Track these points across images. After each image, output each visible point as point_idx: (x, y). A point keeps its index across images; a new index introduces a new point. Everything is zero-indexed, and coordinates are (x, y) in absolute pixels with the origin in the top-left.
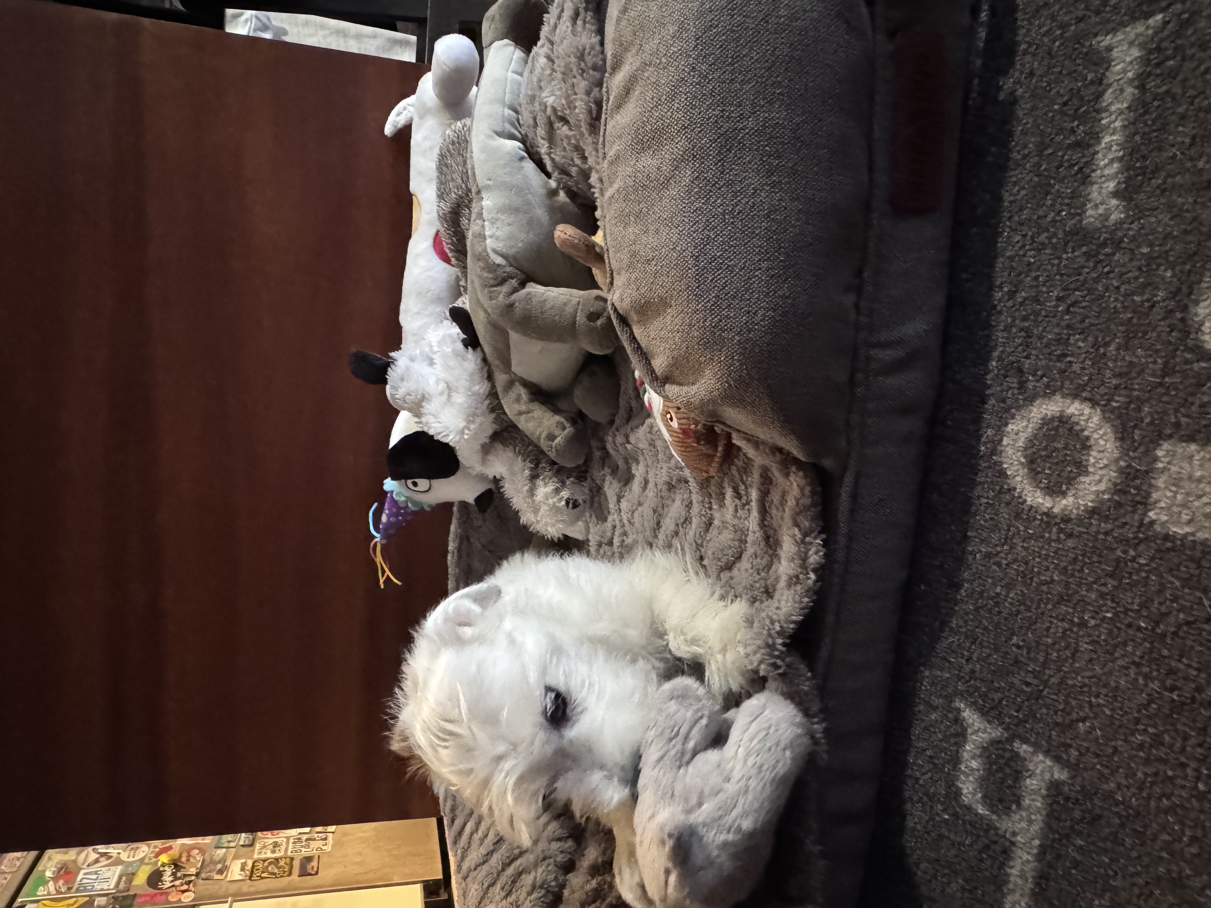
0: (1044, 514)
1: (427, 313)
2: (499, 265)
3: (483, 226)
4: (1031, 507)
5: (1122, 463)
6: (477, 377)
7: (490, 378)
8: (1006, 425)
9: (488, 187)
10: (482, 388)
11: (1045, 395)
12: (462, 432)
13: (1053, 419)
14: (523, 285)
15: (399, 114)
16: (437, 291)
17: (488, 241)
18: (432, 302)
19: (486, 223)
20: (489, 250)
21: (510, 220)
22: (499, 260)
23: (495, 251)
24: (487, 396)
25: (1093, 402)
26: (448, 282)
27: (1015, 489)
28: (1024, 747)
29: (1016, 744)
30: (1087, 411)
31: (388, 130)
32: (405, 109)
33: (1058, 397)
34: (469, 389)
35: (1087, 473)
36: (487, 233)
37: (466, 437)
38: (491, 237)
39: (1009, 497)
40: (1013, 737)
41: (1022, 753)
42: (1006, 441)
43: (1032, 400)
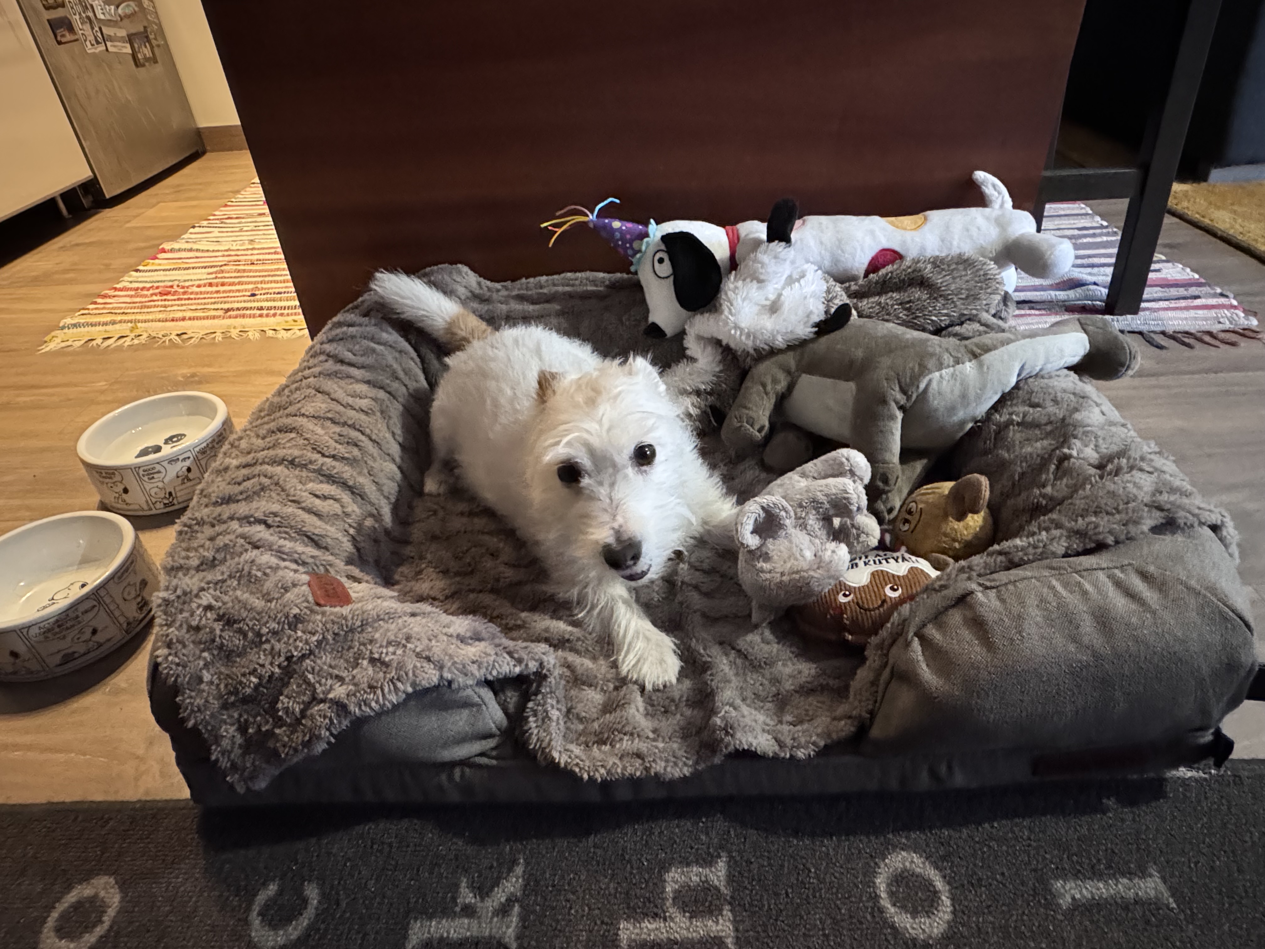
0: (875, 893)
1: (823, 252)
2: (918, 387)
3: (948, 366)
4: (874, 883)
5: (931, 942)
6: (790, 337)
7: (790, 348)
8: (915, 852)
9: (981, 365)
10: (780, 342)
11: (944, 877)
12: (736, 327)
13: (934, 887)
14: (901, 408)
15: (994, 186)
16: (843, 259)
17: (937, 374)
18: (833, 255)
19: (952, 369)
20: (930, 376)
21: (957, 392)
22: (922, 386)
23: (929, 383)
24: (772, 347)
25: (954, 912)
26: (852, 269)
27: (879, 868)
28: (729, 914)
29: (727, 907)
30: (949, 910)
31: (980, 175)
32: (999, 193)
33: (947, 888)
34: (778, 332)
35: (914, 918)
36: (944, 371)
37: (733, 332)
38: (941, 376)
39: (872, 864)
40: (730, 903)
41: (725, 912)
42: (904, 853)
43: (937, 868)
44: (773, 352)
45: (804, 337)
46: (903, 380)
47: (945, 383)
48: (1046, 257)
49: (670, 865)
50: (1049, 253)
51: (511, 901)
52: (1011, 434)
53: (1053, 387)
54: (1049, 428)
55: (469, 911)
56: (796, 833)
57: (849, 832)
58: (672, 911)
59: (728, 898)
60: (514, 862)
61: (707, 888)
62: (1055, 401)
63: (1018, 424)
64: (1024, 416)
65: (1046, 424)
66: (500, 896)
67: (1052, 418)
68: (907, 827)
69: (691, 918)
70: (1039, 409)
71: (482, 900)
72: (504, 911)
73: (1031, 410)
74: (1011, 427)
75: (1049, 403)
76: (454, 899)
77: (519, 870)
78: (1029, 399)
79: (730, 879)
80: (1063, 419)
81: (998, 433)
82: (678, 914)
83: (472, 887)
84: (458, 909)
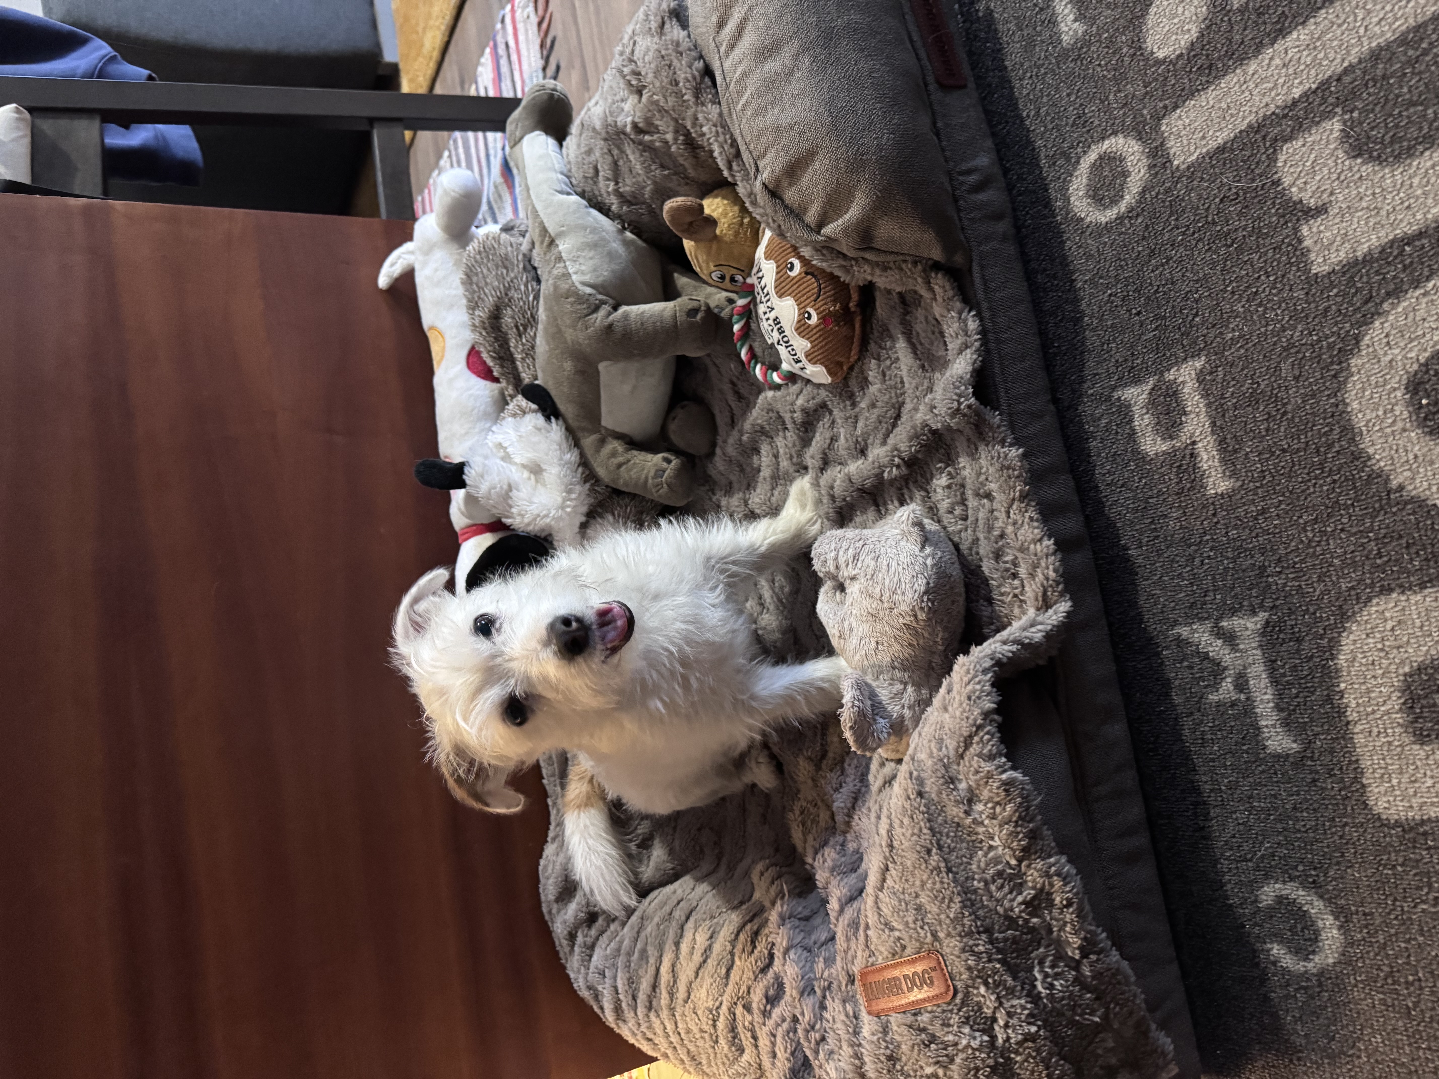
0: (1116, 219)
1: (477, 430)
2: (590, 295)
3: (565, 267)
4: (1107, 223)
5: (1147, 150)
6: (565, 445)
7: (577, 444)
8: (1068, 189)
9: (561, 234)
10: (572, 456)
11: (1085, 153)
12: (562, 506)
13: (1096, 161)
14: (615, 308)
15: (392, 265)
16: (482, 408)
17: (574, 277)
18: (479, 419)
19: (567, 263)
20: (577, 284)
21: (592, 254)
22: (588, 290)
23: (584, 284)
24: (579, 466)
25: (1115, 133)
26: (492, 397)
27: (1091, 222)
28: (1172, 372)
29: (1166, 376)
30: (1114, 140)
31: (383, 281)
32: (399, 257)
33: (1093, 147)
34: (561, 459)
35: (1129, 175)
36: (571, 271)
38: (576, 273)
39: (1090, 230)
40: (1162, 374)
41: (1172, 377)
42: (1072, 199)
43: (1078, 162)
44: (584, 463)
45: (563, 429)
46: (585, 311)
47: (583, 268)
48: (457, 195)
49: (1139, 453)
50: (453, 194)
51: (1219, 633)
52: (628, 188)
53: (577, 157)
54: (615, 152)
55: (1241, 683)
56: (1078, 320)
57: (1064, 262)
58: (1184, 438)
59: (1156, 377)
60: (1179, 641)
61: (1152, 404)
62: (589, 152)
63: (617, 183)
64: (608, 179)
65: (613, 156)
66: (1216, 648)
67: (606, 151)
68: (1047, 204)
69: (1185, 413)
70: (599, 167)
71: (1226, 668)
72: (1230, 639)
73: (601, 174)
74: (621, 190)
75: (592, 158)
76: (1233, 704)
77: (1184, 631)
78: (592, 178)
79: (1137, 381)
80: (605, 140)
81: (630, 203)
82: (1186, 430)
83: (1215, 687)
84: (1243, 697)
